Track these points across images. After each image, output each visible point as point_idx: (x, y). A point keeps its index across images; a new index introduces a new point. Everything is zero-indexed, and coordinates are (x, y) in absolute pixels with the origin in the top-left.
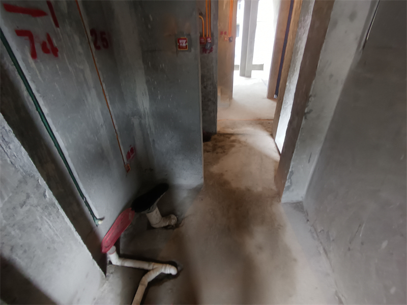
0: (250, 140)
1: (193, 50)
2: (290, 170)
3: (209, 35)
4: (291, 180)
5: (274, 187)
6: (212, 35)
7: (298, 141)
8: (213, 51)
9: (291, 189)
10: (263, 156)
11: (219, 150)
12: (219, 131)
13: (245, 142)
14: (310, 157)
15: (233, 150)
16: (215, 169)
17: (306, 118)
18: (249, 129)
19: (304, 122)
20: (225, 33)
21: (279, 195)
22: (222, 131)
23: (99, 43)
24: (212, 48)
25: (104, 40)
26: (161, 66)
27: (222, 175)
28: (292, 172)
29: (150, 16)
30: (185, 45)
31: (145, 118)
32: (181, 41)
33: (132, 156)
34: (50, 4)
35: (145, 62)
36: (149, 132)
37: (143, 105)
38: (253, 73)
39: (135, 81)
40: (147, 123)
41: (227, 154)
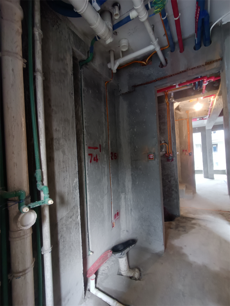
3: (171, 153)
6: (173, 152)
8: (174, 161)
10: (222, 241)
11: (181, 229)
12: (182, 215)
13: (204, 226)
15: (193, 231)
16: (176, 243)
18: (210, 217)
20: (186, 151)
22: (185, 215)
23: (113, 157)
24: (173, 159)
25: (115, 156)
26: (139, 167)
29: (137, 146)
30: (152, 157)
31: (128, 195)
32: (150, 156)
33: (117, 218)
34: (100, 145)
35: (132, 165)
36: (129, 203)
37: (128, 187)
38: (215, 176)
39: (126, 174)
40: (129, 197)
41: (187, 233)
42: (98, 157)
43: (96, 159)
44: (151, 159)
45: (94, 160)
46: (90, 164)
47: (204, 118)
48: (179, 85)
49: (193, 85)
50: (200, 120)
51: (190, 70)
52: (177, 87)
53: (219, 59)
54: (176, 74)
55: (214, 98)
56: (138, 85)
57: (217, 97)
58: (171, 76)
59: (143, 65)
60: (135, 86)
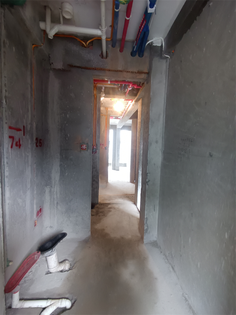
0: (121, 207)
1: (89, 150)
2: (145, 217)
3: (95, 145)
4: (147, 224)
5: (139, 235)
6: (97, 145)
7: (146, 198)
8: (97, 153)
9: (148, 231)
10: (130, 216)
11: (101, 214)
12: (100, 202)
13: (118, 208)
14: (155, 207)
15: (110, 213)
16: (98, 226)
17: (148, 184)
18: (120, 201)
19: (147, 186)
20: (103, 145)
21: (142, 238)
22: (102, 202)
23: (38, 144)
24: (96, 151)
25: (40, 143)
26: (70, 157)
27: (104, 230)
28: (147, 218)
29: (68, 135)
30: (85, 148)
31: (54, 187)
32: (83, 146)
33: (39, 215)
34: (24, 127)
35: (61, 154)
36: (55, 197)
37: (55, 178)
38: (120, 168)
39: (53, 164)
40: (55, 190)
41: (106, 216)
42: (21, 142)
43: (18, 143)
44: (84, 149)
45: (16, 145)
46: (11, 150)
47: (118, 118)
48: (111, 81)
49: (120, 85)
50: (115, 118)
51: (125, 72)
52: (109, 83)
53: (147, 73)
54: (114, 71)
55: (131, 102)
56: (75, 67)
57: (133, 102)
58: (110, 70)
59: (83, 45)
60: (71, 66)
